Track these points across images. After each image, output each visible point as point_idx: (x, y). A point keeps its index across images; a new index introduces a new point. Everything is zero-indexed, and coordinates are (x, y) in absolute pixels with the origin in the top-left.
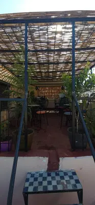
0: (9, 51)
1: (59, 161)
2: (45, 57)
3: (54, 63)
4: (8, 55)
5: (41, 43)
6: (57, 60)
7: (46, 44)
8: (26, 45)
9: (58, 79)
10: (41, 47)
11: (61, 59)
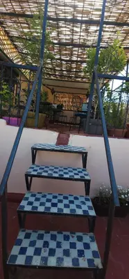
0: (23, 15)
1: (69, 137)
2: (69, 33)
3: (79, 46)
4: (21, 23)
5: (64, 6)
6: (84, 40)
7: (72, 9)
8: (46, 8)
9: (83, 78)
10: (65, 13)
11: (89, 38)
